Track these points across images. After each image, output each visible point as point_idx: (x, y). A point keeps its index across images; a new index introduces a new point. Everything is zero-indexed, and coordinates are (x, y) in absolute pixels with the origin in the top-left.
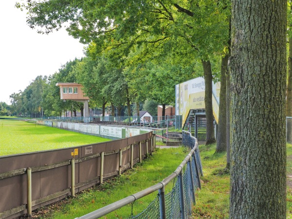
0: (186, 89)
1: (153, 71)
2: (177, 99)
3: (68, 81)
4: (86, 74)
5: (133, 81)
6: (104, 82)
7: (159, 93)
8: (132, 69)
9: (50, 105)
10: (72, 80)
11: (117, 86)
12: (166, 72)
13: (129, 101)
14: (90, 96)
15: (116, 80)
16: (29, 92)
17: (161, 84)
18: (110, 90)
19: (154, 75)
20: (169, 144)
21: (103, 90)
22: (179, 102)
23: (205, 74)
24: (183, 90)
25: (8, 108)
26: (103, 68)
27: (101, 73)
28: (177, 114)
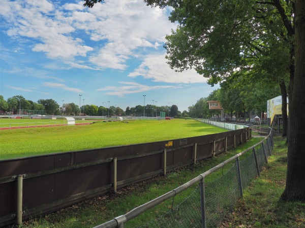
0: (273, 102)
1: (255, 93)
2: (268, 108)
3: (214, 100)
4: (221, 96)
5: (245, 99)
6: (231, 100)
7: (259, 105)
8: (245, 92)
9: (206, 112)
10: (215, 99)
11: (237, 102)
12: (263, 94)
13: (244, 110)
14: (224, 108)
15: (237, 99)
16: (197, 106)
17: (260, 101)
18: (234, 104)
19: (256, 95)
20: (262, 134)
21: (230, 104)
22: (269, 110)
23: (282, 93)
24: (271, 103)
25: (187, 113)
26: (230, 93)
27: (229, 95)
28: (268, 117)
